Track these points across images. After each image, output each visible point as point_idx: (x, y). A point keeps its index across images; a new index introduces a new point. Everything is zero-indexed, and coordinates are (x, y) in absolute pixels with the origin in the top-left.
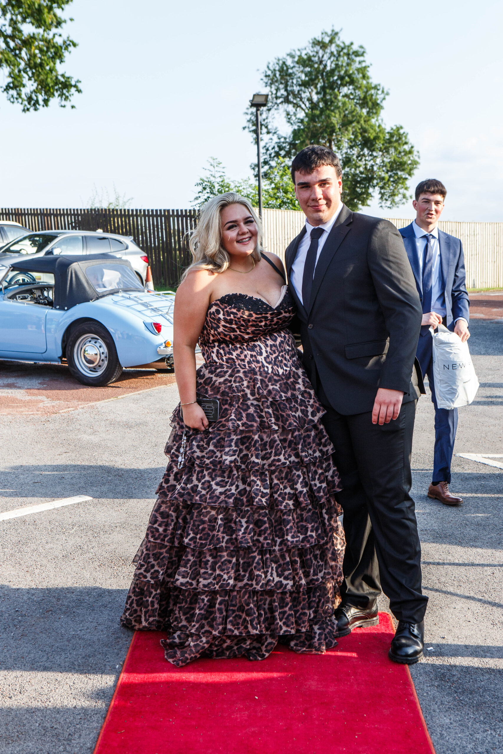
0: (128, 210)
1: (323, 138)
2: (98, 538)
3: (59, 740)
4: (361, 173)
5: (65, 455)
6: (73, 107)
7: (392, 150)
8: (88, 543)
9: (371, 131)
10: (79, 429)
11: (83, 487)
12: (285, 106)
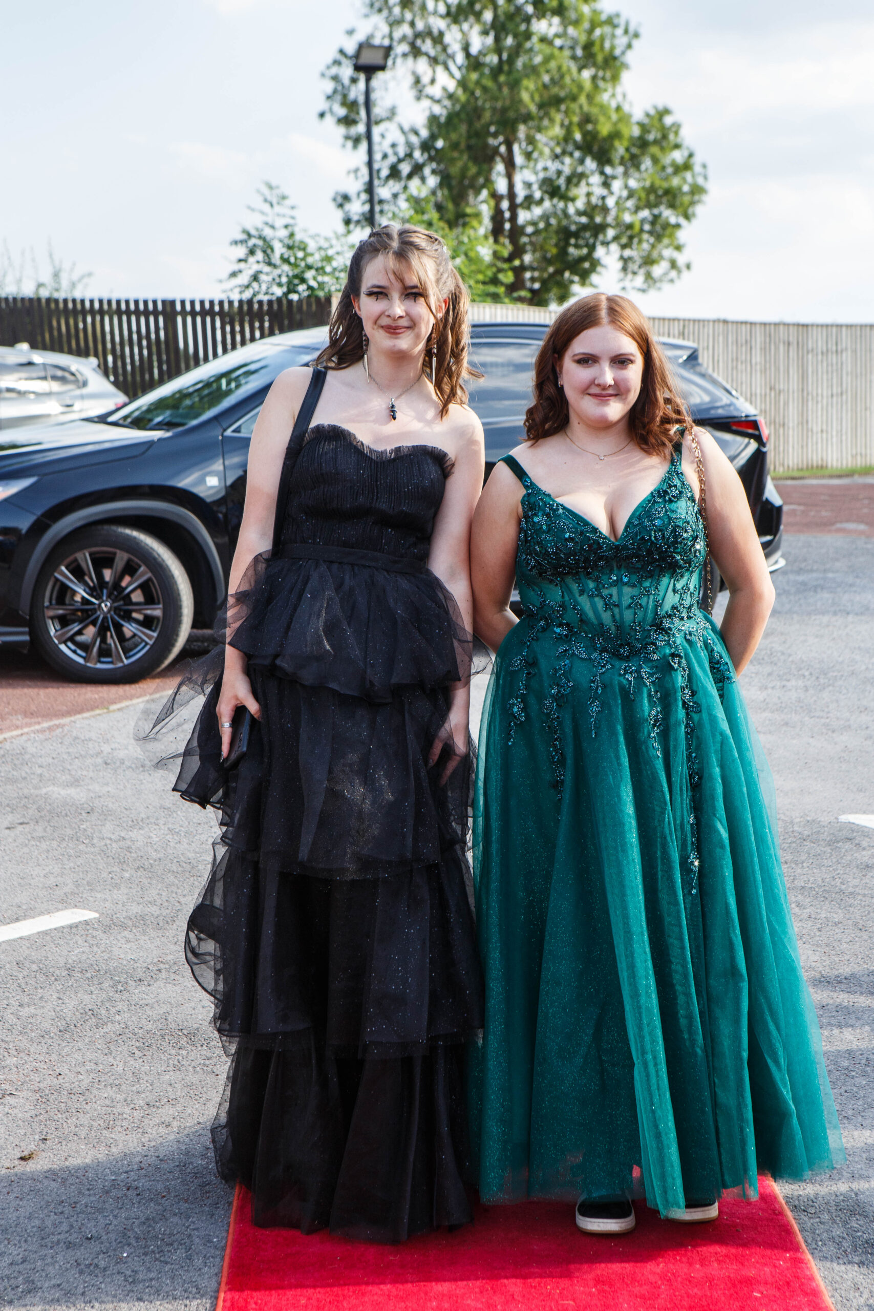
0: (82, 301)
1: (495, 135)
2: (126, 995)
4: (580, 213)
5: (20, 828)
7: (647, 163)
8: (108, 1005)
9: (602, 119)
10: (41, 775)
11: (72, 893)
12: (410, 60)
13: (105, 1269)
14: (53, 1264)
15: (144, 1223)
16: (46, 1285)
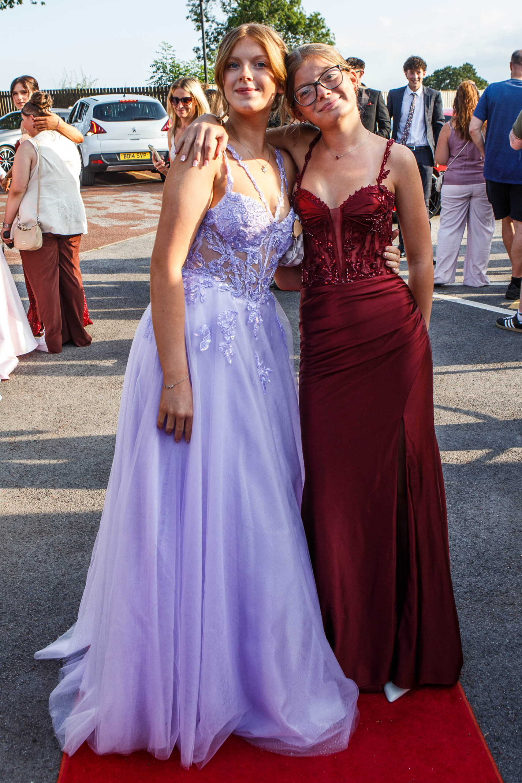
0: (94, 90)
3: (84, 532)
6: (43, 3)
7: (312, 34)
8: (88, 371)
9: (294, 17)
13: (78, 485)
14: (57, 483)
15: (96, 465)
16: (54, 492)
